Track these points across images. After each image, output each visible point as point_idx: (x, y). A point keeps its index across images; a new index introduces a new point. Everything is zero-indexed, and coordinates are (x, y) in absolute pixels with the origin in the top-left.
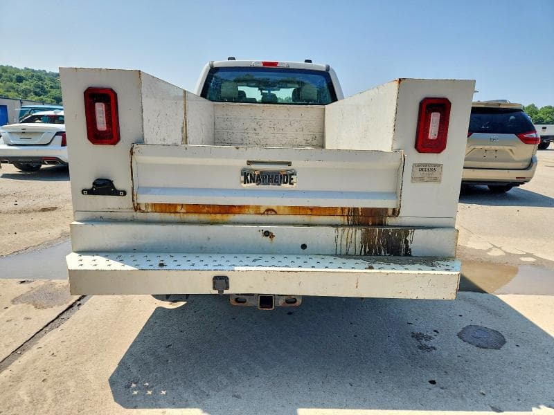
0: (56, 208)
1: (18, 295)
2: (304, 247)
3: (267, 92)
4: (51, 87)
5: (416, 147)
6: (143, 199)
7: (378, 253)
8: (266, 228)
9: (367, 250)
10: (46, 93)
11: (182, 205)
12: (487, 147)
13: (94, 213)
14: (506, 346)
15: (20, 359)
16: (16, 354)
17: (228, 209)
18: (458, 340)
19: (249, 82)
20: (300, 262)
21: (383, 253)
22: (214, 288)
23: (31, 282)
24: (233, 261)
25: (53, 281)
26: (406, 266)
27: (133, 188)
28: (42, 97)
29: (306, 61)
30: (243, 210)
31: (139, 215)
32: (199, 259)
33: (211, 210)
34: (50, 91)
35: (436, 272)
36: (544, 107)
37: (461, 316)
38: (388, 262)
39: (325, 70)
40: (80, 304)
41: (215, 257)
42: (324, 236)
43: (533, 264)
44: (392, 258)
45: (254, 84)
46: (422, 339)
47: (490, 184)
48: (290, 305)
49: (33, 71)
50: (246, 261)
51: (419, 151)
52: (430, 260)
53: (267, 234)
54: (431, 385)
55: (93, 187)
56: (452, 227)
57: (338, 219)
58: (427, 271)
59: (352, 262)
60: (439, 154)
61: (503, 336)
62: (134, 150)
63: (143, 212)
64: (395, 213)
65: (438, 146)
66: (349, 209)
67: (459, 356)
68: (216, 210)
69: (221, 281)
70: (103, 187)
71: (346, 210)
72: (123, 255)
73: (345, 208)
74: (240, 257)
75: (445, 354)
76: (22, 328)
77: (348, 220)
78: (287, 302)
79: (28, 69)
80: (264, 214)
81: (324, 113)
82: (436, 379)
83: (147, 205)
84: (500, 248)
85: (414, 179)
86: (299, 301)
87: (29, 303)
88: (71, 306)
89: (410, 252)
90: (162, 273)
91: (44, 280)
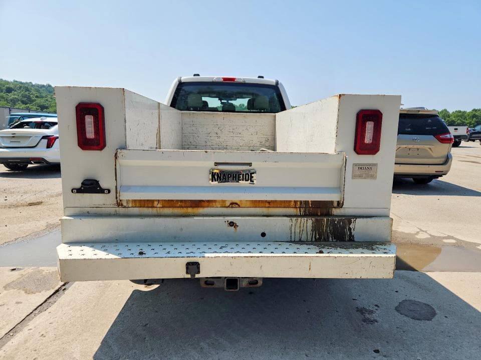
0: (42, 202)
1: (10, 281)
2: (263, 235)
3: (226, 101)
4: (37, 97)
5: (355, 150)
6: (125, 196)
7: (326, 240)
8: (231, 219)
9: (317, 236)
10: (31, 101)
11: (159, 200)
12: (410, 146)
13: (82, 209)
14: (436, 317)
15: (12, 340)
16: (9, 336)
17: (198, 204)
18: (396, 313)
19: (210, 94)
20: (260, 248)
21: (330, 239)
22: (187, 273)
23: (20, 269)
24: (203, 249)
25: (40, 268)
26: (351, 250)
27: (116, 187)
28: (28, 105)
29: (259, 77)
30: (211, 204)
31: (121, 210)
32: (174, 247)
33: (183, 204)
34: (35, 100)
35: (376, 255)
36: (454, 111)
37: (397, 292)
38: (336, 247)
39: (274, 84)
40: (65, 289)
41: (187, 245)
42: (280, 225)
43: (454, 245)
44: (339, 243)
45: (215, 95)
46: (365, 313)
47: (414, 177)
48: (251, 286)
49: (21, 83)
50: (214, 248)
51: (358, 153)
52: (370, 244)
53: (232, 224)
54: (375, 354)
55: (82, 187)
56: (387, 216)
57: (292, 211)
58: (368, 255)
59: (304, 247)
60: (374, 156)
61: (433, 309)
62: (118, 155)
63: (125, 207)
64: (340, 205)
65: (373, 148)
66: (301, 202)
67: (398, 328)
68: (188, 204)
69: (193, 267)
70: (90, 186)
71: (299, 203)
72: (107, 245)
73: (297, 201)
74: (209, 245)
75: (386, 326)
76: (13, 312)
77: (300, 211)
78: (250, 283)
79: (17, 81)
80: (229, 207)
81: (275, 120)
82: (379, 348)
83: (128, 201)
84: (426, 232)
85: (354, 176)
86: (260, 283)
87: (20, 289)
88: (57, 291)
89: (353, 238)
90: (142, 261)
91: (33, 268)
